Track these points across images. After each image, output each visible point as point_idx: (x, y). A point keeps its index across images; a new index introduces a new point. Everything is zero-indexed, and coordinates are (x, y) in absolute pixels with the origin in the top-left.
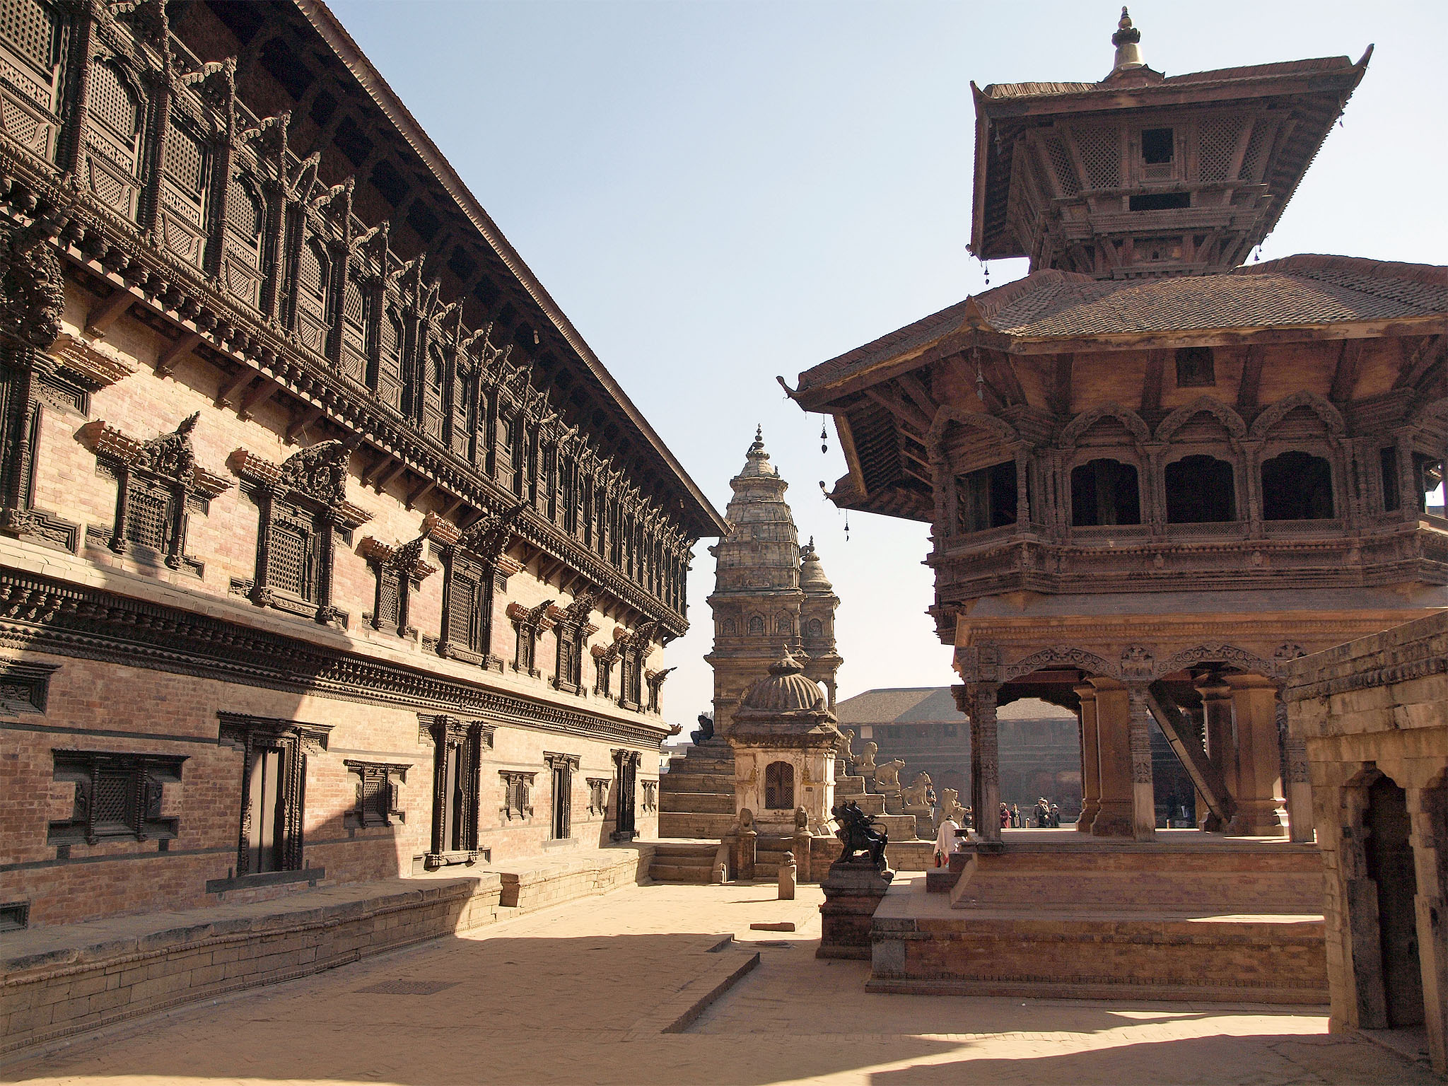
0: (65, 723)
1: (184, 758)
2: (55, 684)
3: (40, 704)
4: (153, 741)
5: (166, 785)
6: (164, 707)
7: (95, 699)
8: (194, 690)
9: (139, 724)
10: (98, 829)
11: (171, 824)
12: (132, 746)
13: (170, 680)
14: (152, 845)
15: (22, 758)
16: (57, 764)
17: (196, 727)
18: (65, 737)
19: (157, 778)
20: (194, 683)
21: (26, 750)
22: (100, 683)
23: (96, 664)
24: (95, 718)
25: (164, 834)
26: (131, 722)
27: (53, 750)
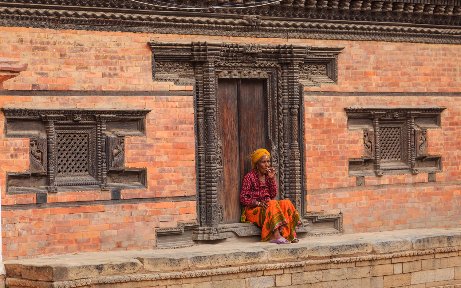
0: (351, 89)
1: (441, 110)
2: (342, 62)
3: (334, 78)
4: (416, 98)
5: (429, 131)
6: (421, 70)
7: (370, 69)
8: (445, 55)
9: (404, 85)
10: (384, 165)
11: (436, 160)
12: (401, 103)
13: (424, 49)
14: (423, 176)
15: (326, 115)
16: (349, 118)
17: (449, 85)
18: (352, 98)
19: (422, 126)
20: (444, 49)
21: (328, 110)
22: (372, 58)
23: (367, 44)
24: (371, 84)
25: (432, 169)
26: (397, 85)
27: (346, 109)
